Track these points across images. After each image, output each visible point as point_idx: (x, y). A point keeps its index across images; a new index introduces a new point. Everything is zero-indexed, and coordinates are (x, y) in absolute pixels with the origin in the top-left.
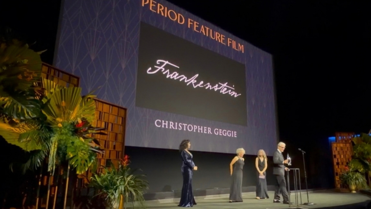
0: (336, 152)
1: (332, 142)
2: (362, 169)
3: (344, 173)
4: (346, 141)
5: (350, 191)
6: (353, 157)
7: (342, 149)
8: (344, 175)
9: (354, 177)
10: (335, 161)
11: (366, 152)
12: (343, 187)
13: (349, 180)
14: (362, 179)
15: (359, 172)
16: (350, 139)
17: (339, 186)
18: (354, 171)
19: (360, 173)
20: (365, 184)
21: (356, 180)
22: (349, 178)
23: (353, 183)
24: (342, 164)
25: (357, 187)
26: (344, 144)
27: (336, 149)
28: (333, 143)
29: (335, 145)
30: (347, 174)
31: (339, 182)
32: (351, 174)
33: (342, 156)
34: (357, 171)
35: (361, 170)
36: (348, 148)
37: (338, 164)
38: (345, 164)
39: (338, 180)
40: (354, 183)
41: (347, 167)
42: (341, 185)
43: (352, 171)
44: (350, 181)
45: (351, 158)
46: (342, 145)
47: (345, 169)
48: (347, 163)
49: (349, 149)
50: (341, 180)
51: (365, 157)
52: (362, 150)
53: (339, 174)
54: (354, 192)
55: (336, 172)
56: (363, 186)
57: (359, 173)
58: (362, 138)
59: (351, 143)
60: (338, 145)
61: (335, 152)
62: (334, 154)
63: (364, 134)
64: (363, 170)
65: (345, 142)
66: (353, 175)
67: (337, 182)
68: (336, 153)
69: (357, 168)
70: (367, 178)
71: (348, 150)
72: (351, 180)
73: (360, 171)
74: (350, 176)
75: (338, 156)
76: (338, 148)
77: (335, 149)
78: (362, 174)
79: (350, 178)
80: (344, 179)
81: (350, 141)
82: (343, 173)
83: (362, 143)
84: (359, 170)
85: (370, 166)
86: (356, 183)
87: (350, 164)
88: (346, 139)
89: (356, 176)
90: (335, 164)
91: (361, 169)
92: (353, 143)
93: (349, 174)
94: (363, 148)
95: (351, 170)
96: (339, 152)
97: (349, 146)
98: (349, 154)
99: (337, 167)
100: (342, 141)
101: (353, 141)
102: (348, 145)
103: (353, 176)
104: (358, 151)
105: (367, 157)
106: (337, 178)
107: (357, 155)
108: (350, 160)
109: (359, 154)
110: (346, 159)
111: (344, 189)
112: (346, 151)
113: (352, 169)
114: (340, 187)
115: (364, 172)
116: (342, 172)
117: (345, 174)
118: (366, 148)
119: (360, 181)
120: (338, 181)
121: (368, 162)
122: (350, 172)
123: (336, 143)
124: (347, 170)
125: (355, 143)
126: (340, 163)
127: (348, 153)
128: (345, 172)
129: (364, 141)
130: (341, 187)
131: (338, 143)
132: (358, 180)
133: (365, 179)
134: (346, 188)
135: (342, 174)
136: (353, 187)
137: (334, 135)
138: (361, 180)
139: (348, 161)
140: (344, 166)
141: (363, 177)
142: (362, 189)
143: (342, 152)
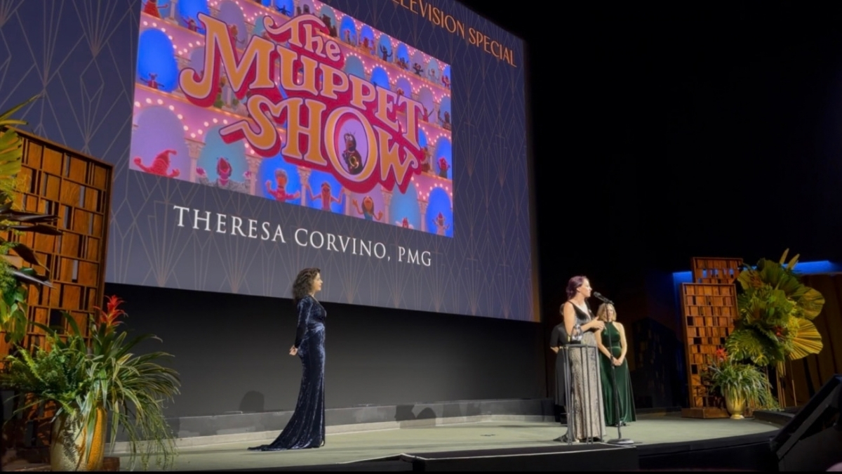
0: (692, 309)
1: (683, 283)
2: (761, 356)
3: (713, 366)
4: (719, 281)
5: (729, 414)
6: (739, 324)
7: (709, 301)
8: (714, 372)
9: (741, 378)
10: (691, 333)
11: (772, 311)
12: (711, 405)
13: (725, 386)
14: (759, 382)
15: (752, 363)
16: (732, 276)
17: (699, 401)
18: (738, 362)
19: (757, 365)
20: (769, 396)
21: (743, 386)
22: (726, 378)
23: (736, 392)
24: (710, 341)
25: (746, 401)
26: (716, 290)
27: (695, 303)
28: (685, 285)
29: (690, 291)
30: (722, 369)
31: (699, 390)
32: (731, 369)
33: (710, 322)
34: (747, 361)
35: (760, 358)
36: (724, 299)
37: (697, 341)
38: (716, 341)
39: (699, 384)
40: (739, 392)
41: (722, 351)
42: (704, 399)
43: (734, 362)
44: (729, 386)
45: (733, 326)
46: (708, 291)
47: (715, 357)
48: (723, 341)
49: (728, 300)
50: (706, 386)
51: (768, 322)
52: (762, 305)
53: (699, 368)
54: (739, 417)
55: (692, 363)
56: (761, 400)
57: (754, 368)
58: (763, 273)
59: (735, 284)
60: (700, 289)
61: (690, 310)
62: (687, 314)
63: (769, 264)
64: (763, 358)
65: (717, 283)
66: (737, 370)
67: (695, 391)
68: (694, 313)
69: (747, 351)
70: (773, 380)
71: (724, 304)
72: (732, 384)
73: (755, 362)
74: (730, 375)
75: (698, 322)
76: (699, 301)
77: (690, 300)
78: (760, 368)
79: (729, 378)
80: (713, 382)
81: (731, 282)
82: (711, 367)
83: (763, 285)
84: (753, 358)
85: (782, 347)
86: (743, 393)
87: (729, 344)
88: (721, 277)
89: (746, 373)
90: (691, 341)
91: (758, 355)
92: (738, 284)
93: (726, 370)
94: (764, 299)
95: (732, 357)
96: (700, 309)
97: (729, 295)
98: (728, 315)
99: (695, 350)
100: (710, 282)
101: (739, 280)
102: (725, 291)
103: (737, 375)
104: (751, 308)
105: (775, 323)
106: (695, 381)
107: (748, 317)
108: (731, 330)
109: (753, 315)
110: (719, 329)
111: (714, 409)
112: (720, 308)
113: (736, 356)
114: (702, 404)
115: (765, 365)
116: (709, 365)
117: (715, 369)
118: (773, 299)
119: (754, 386)
120: (697, 388)
121: (778, 336)
122: (729, 365)
123: (694, 285)
124: (722, 357)
125: (744, 286)
126: (704, 341)
127: (726, 312)
128: (715, 365)
129: (767, 281)
130: (705, 405)
131: (698, 285)
132: (750, 383)
133: (766, 381)
134: (719, 406)
135: (709, 369)
136: (737, 405)
137: (688, 267)
138: (756, 385)
139: (724, 333)
140: (713, 349)
141: (763, 376)
142: (760, 408)
143: (710, 309)
